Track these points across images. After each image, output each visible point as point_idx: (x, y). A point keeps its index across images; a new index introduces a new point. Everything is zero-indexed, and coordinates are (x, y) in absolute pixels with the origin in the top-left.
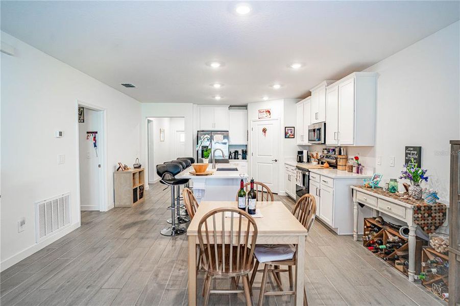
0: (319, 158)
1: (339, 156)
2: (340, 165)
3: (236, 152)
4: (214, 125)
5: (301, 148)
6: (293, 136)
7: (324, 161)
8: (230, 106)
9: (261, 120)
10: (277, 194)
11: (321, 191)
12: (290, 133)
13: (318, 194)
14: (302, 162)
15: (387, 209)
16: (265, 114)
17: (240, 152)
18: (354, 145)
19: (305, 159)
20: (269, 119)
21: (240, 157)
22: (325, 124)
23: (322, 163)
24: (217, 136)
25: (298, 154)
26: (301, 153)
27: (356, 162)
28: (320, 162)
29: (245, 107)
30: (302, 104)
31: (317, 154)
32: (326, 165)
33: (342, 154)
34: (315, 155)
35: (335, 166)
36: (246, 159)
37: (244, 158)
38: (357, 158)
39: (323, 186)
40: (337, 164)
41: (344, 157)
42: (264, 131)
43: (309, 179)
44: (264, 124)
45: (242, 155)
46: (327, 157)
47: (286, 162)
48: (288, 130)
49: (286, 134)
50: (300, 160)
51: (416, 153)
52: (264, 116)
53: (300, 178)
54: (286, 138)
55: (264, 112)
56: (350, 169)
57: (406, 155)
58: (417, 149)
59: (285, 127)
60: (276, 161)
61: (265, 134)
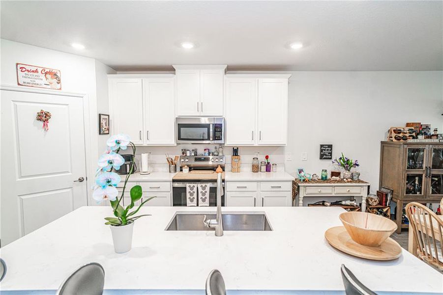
6: (108, 131)
9: (27, 89)
12: (105, 126)
15: (348, 192)
16: (42, 80)
18: (286, 145)
19: (146, 167)
20: (56, 92)
22: (224, 119)
32: (218, 169)
38: (267, 157)
42: (44, 117)
44: (42, 101)
46: (199, 160)
48: (103, 119)
49: (101, 127)
51: (330, 149)
52: (37, 81)
53: (204, 194)
54: (100, 134)
55: (36, 71)
56: (256, 169)
57: (321, 151)
58: (330, 146)
59: (100, 115)
60: (81, 181)
61: (45, 125)
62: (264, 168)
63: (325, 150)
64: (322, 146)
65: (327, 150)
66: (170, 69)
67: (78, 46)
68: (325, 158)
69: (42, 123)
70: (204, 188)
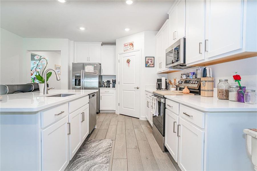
0: (177, 84)
1: (203, 79)
2: (205, 90)
3: (108, 82)
5: (160, 76)
6: (153, 65)
7: (182, 87)
10: (139, 118)
11: (181, 128)
12: (150, 62)
13: (176, 130)
14: (160, 89)
17: (111, 82)
19: (163, 86)
20: (132, 51)
21: (111, 85)
22: (185, 39)
23: (181, 89)
25: (158, 82)
26: (159, 80)
28: (178, 88)
31: (175, 80)
32: (186, 90)
33: (208, 75)
34: (173, 82)
35: (196, 92)
36: (115, 87)
37: (114, 87)
39: (183, 120)
40: (199, 89)
41: (210, 79)
42: (128, 61)
43: (165, 108)
44: (128, 55)
45: (113, 84)
46: (186, 82)
47: (147, 89)
48: (148, 59)
49: (147, 63)
50: (159, 87)
52: (128, 49)
54: (146, 67)
55: (128, 45)
60: (138, 88)
61: (129, 65)
62: (233, 95)
70: (155, 101)
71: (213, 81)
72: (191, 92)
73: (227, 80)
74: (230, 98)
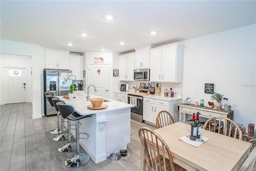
2: (157, 93)
4: (58, 65)
5: (122, 83)
6: (118, 75)
8: (70, 52)
9: (96, 64)
12: (116, 73)
14: (125, 91)
15: (209, 116)
16: (99, 61)
18: (176, 82)
19: (127, 89)
22: (150, 69)
24: (63, 73)
25: (121, 86)
27: (171, 91)
29: (81, 54)
30: (126, 56)
32: (149, 93)
33: (159, 87)
35: (153, 93)
36: (82, 90)
38: (171, 89)
39: (158, 106)
42: (99, 71)
43: (143, 102)
44: (99, 67)
46: (145, 88)
47: (114, 91)
48: (115, 71)
49: (114, 74)
50: (123, 90)
51: (212, 87)
52: (98, 61)
53: (135, 101)
54: (114, 76)
55: (98, 59)
56: (167, 95)
57: (205, 87)
58: (213, 85)
59: (114, 70)
60: (107, 91)
61: (99, 73)
62: (170, 95)
63: (208, 87)
64: (206, 84)
65: (210, 87)
66: (134, 51)
67: (103, 50)
68: (208, 93)
69: (98, 73)
70: (135, 99)
71: (160, 89)
72: (151, 93)
73: (167, 89)
74: (169, 96)
